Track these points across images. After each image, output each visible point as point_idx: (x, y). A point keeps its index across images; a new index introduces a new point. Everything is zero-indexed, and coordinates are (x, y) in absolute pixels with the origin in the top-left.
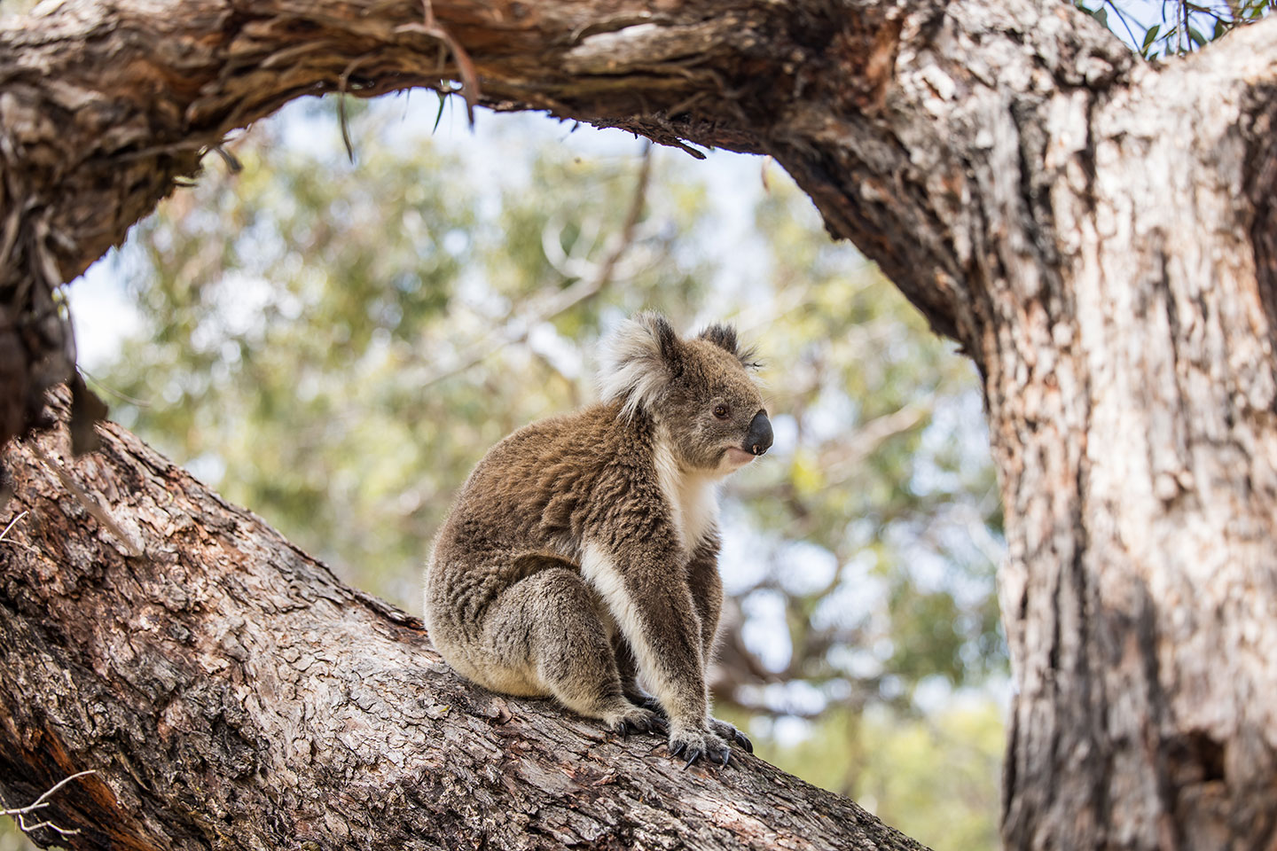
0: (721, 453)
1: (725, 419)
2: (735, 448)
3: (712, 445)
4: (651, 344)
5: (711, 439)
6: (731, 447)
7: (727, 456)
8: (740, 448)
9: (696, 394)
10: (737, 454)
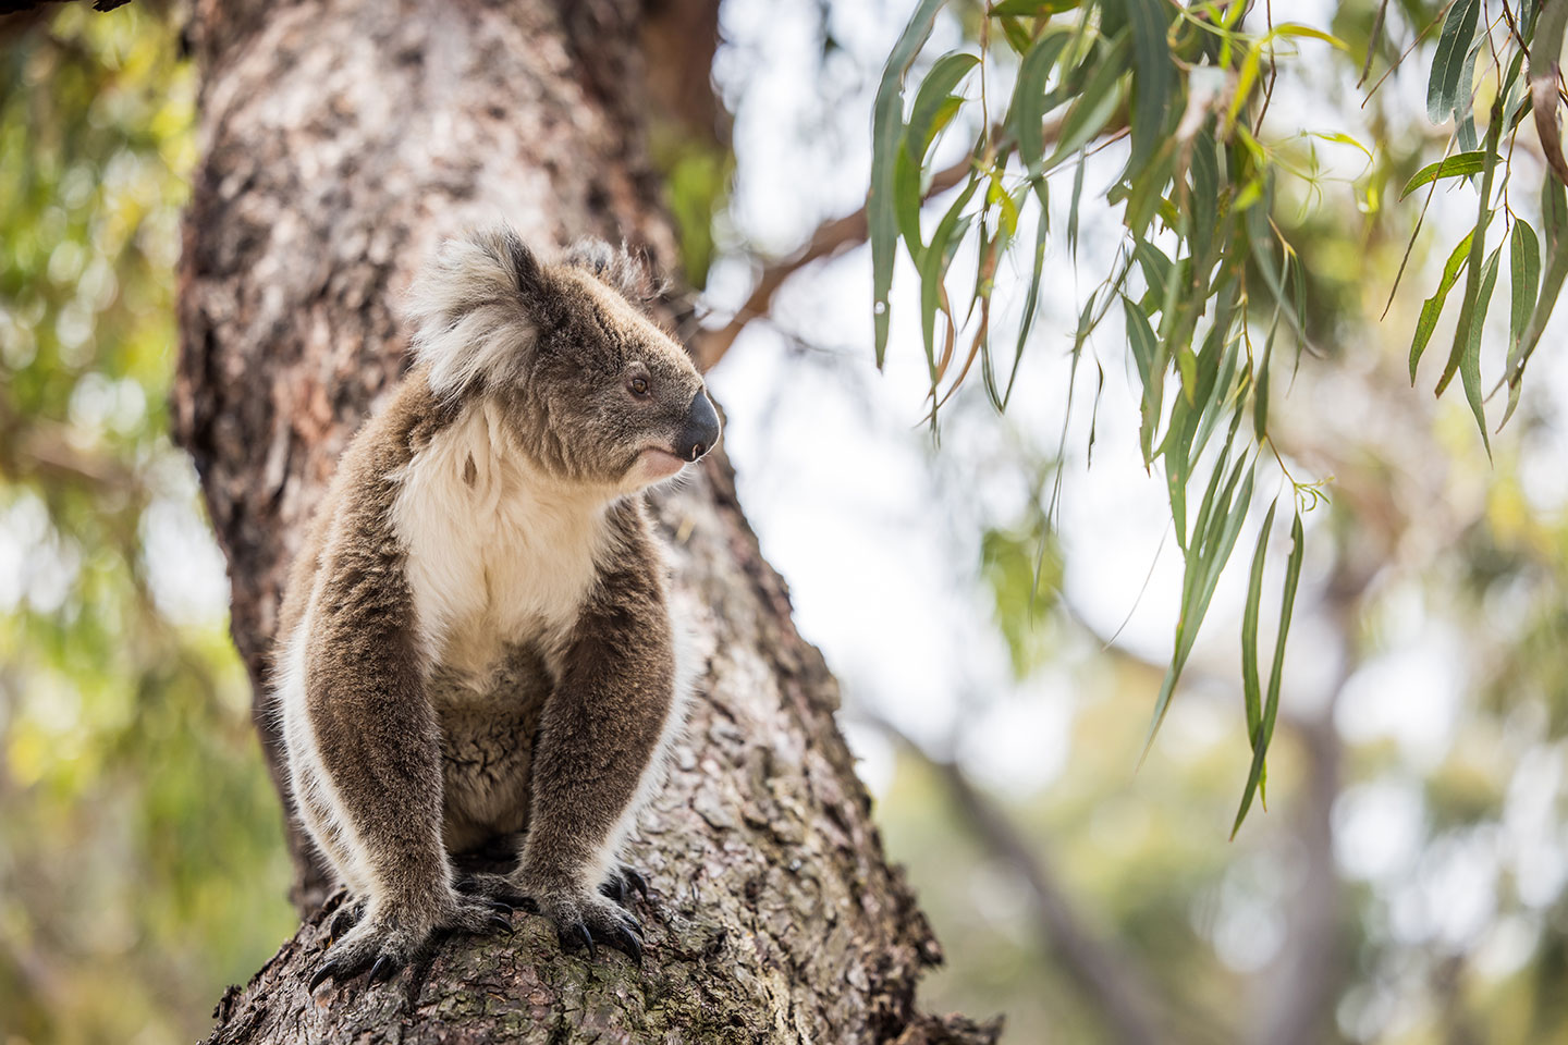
0: (632, 460)
1: (644, 399)
2: (660, 450)
3: (622, 444)
4: (502, 277)
5: (621, 433)
6: (652, 448)
7: (642, 462)
8: (670, 449)
9: (595, 358)
10: (659, 458)
